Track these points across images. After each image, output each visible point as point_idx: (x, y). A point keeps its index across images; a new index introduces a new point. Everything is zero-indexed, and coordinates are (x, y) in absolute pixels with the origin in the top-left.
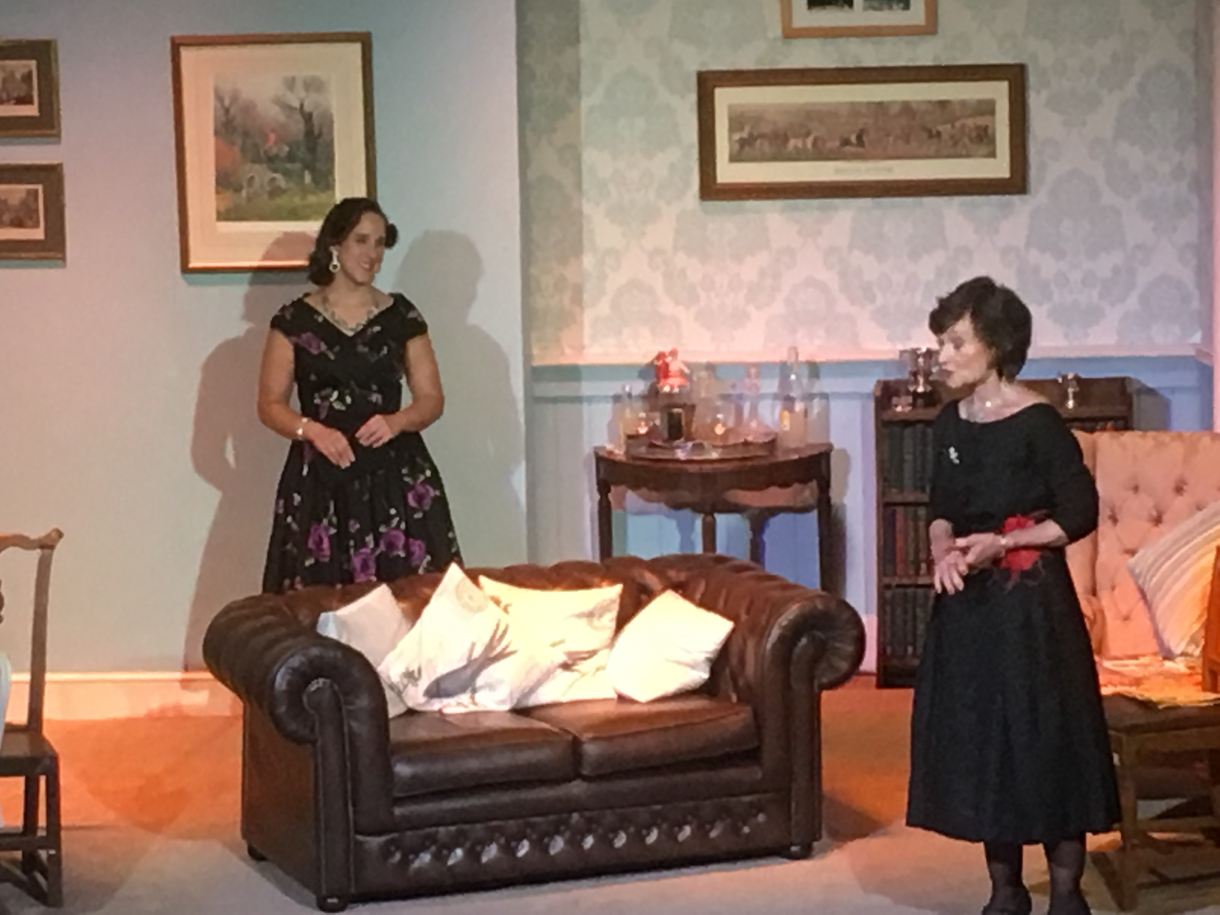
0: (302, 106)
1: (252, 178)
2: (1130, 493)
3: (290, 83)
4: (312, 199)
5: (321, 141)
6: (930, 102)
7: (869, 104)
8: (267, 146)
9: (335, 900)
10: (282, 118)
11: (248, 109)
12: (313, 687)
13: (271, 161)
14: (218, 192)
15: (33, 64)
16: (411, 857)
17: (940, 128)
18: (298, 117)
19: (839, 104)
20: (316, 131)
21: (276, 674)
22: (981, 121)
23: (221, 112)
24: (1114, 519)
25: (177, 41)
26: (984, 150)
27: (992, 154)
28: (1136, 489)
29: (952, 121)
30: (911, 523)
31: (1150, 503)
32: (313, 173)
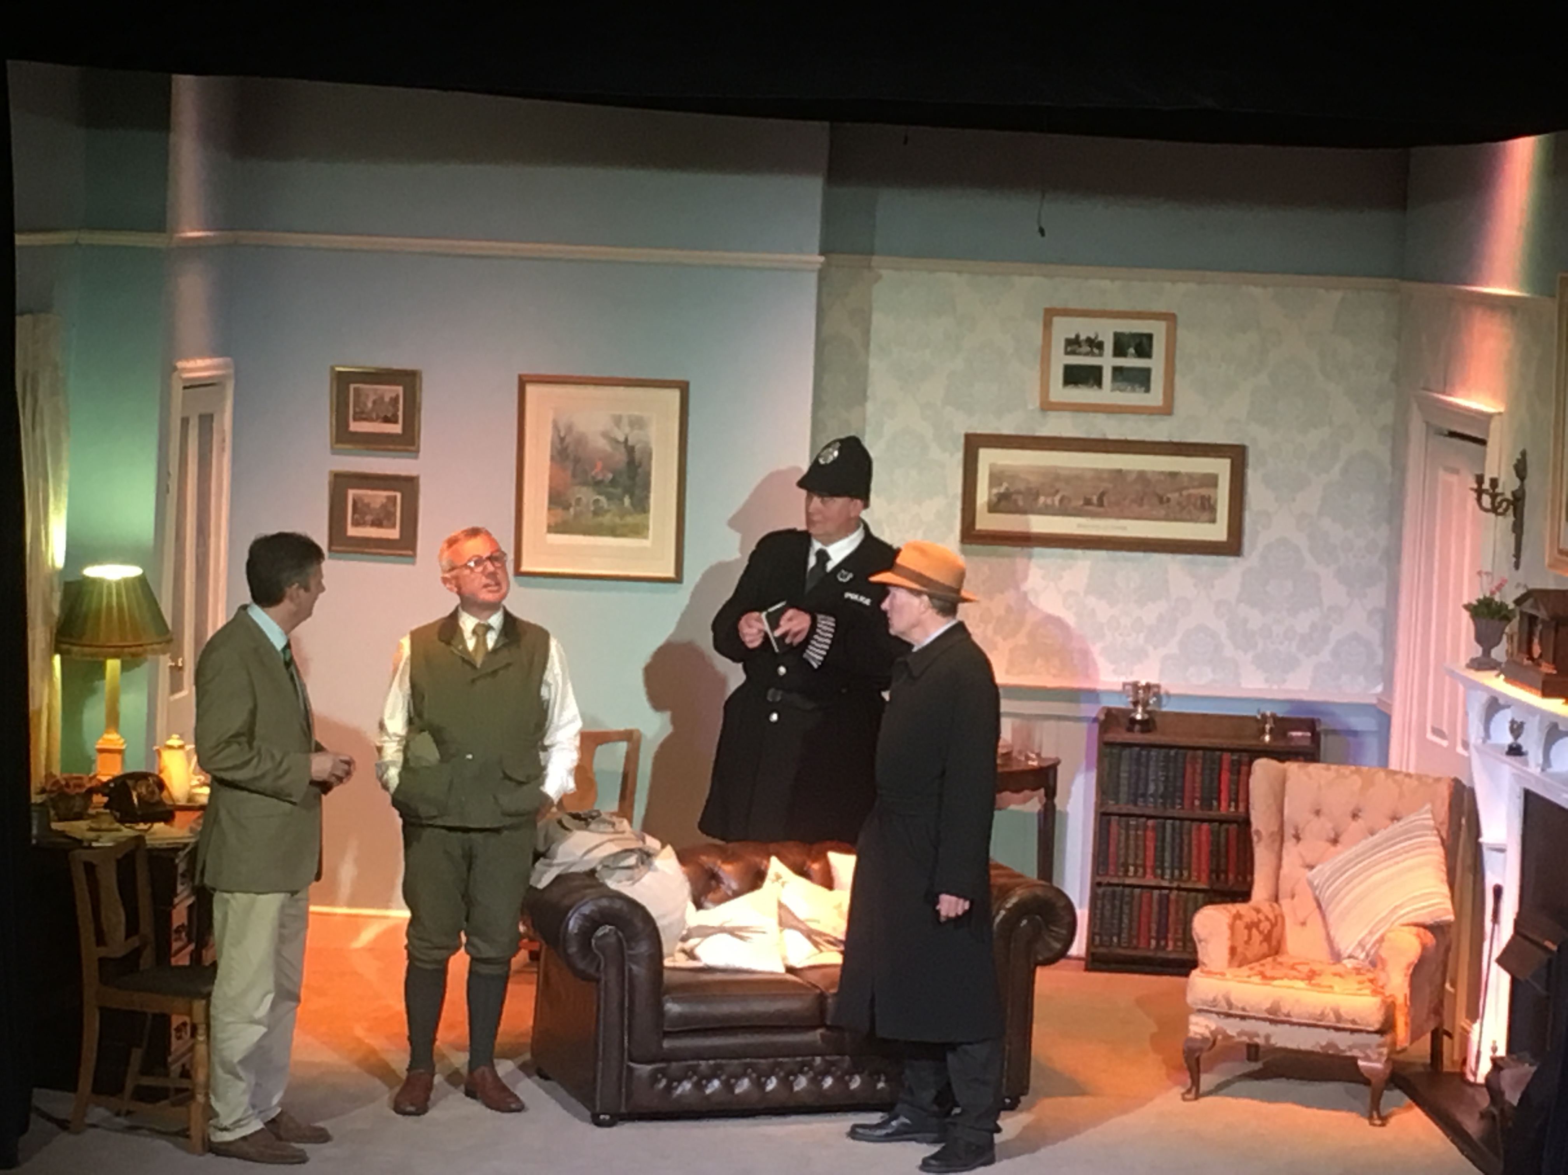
0: (626, 440)
1: (579, 499)
2: (1312, 817)
3: (617, 421)
4: (629, 519)
5: (640, 470)
6: (1162, 473)
7: (1111, 471)
8: (593, 473)
9: (607, 1117)
10: (608, 448)
11: (581, 441)
12: (600, 932)
13: (597, 484)
14: (549, 509)
15: (400, 389)
16: (675, 1084)
17: (1169, 495)
18: (622, 449)
19: (1084, 469)
20: (637, 464)
21: (570, 919)
22: (1204, 491)
23: (557, 441)
24: (1297, 838)
25: (524, 379)
26: (1206, 515)
27: (1213, 521)
28: (1318, 813)
29: (1180, 490)
30: (1123, 832)
31: (1329, 825)
32: (631, 498)
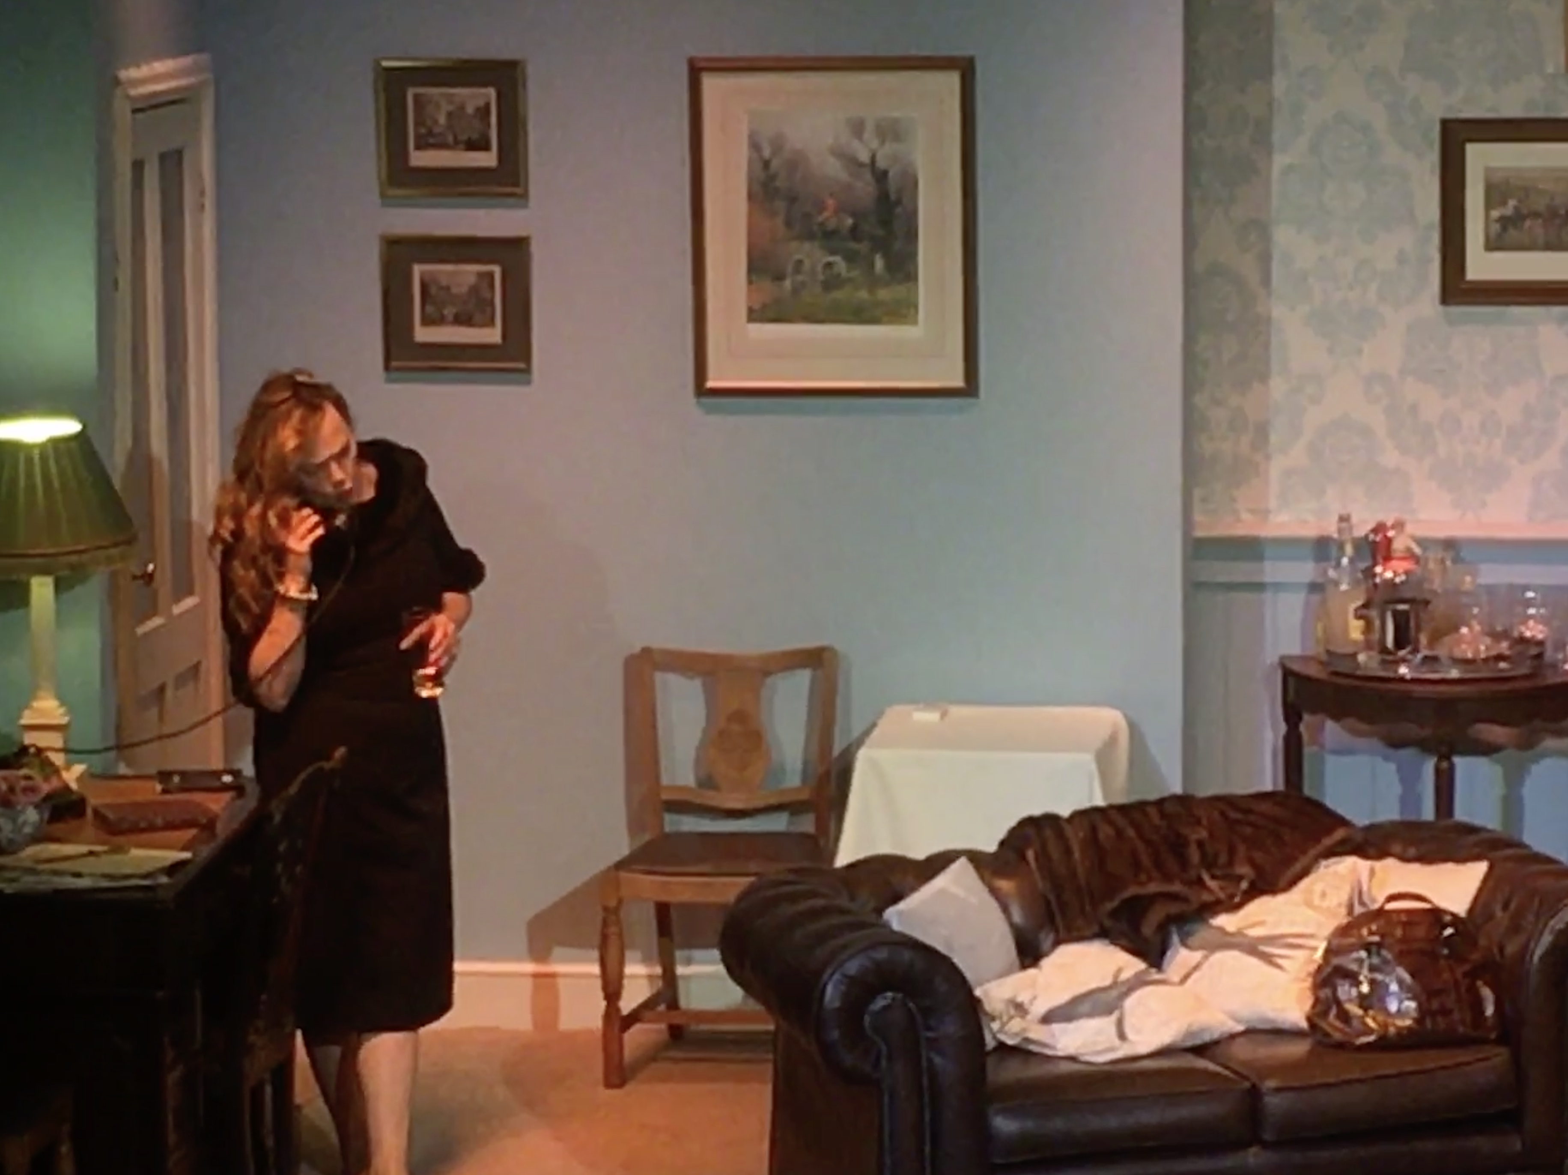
0: (873, 160)
1: (800, 262)
4: (883, 294)
5: (899, 210)
8: (820, 219)
10: (844, 175)
11: (796, 163)
12: (880, 1003)
13: (828, 237)
14: (750, 282)
15: (491, 93)
18: (868, 176)
20: (893, 197)
21: (826, 984)
23: (758, 166)
25: (698, 64)
32: (886, 256)
